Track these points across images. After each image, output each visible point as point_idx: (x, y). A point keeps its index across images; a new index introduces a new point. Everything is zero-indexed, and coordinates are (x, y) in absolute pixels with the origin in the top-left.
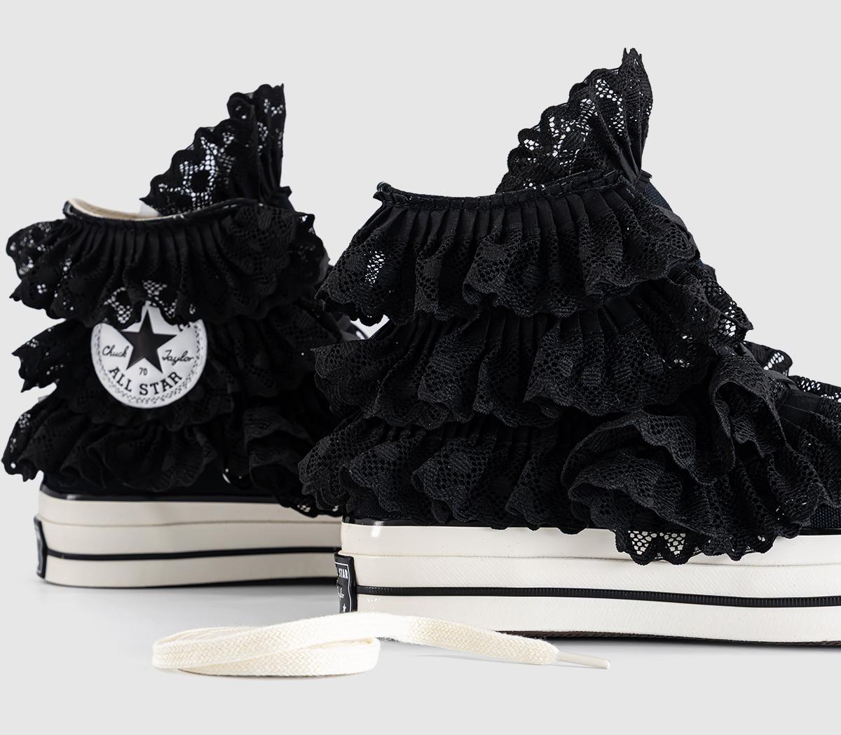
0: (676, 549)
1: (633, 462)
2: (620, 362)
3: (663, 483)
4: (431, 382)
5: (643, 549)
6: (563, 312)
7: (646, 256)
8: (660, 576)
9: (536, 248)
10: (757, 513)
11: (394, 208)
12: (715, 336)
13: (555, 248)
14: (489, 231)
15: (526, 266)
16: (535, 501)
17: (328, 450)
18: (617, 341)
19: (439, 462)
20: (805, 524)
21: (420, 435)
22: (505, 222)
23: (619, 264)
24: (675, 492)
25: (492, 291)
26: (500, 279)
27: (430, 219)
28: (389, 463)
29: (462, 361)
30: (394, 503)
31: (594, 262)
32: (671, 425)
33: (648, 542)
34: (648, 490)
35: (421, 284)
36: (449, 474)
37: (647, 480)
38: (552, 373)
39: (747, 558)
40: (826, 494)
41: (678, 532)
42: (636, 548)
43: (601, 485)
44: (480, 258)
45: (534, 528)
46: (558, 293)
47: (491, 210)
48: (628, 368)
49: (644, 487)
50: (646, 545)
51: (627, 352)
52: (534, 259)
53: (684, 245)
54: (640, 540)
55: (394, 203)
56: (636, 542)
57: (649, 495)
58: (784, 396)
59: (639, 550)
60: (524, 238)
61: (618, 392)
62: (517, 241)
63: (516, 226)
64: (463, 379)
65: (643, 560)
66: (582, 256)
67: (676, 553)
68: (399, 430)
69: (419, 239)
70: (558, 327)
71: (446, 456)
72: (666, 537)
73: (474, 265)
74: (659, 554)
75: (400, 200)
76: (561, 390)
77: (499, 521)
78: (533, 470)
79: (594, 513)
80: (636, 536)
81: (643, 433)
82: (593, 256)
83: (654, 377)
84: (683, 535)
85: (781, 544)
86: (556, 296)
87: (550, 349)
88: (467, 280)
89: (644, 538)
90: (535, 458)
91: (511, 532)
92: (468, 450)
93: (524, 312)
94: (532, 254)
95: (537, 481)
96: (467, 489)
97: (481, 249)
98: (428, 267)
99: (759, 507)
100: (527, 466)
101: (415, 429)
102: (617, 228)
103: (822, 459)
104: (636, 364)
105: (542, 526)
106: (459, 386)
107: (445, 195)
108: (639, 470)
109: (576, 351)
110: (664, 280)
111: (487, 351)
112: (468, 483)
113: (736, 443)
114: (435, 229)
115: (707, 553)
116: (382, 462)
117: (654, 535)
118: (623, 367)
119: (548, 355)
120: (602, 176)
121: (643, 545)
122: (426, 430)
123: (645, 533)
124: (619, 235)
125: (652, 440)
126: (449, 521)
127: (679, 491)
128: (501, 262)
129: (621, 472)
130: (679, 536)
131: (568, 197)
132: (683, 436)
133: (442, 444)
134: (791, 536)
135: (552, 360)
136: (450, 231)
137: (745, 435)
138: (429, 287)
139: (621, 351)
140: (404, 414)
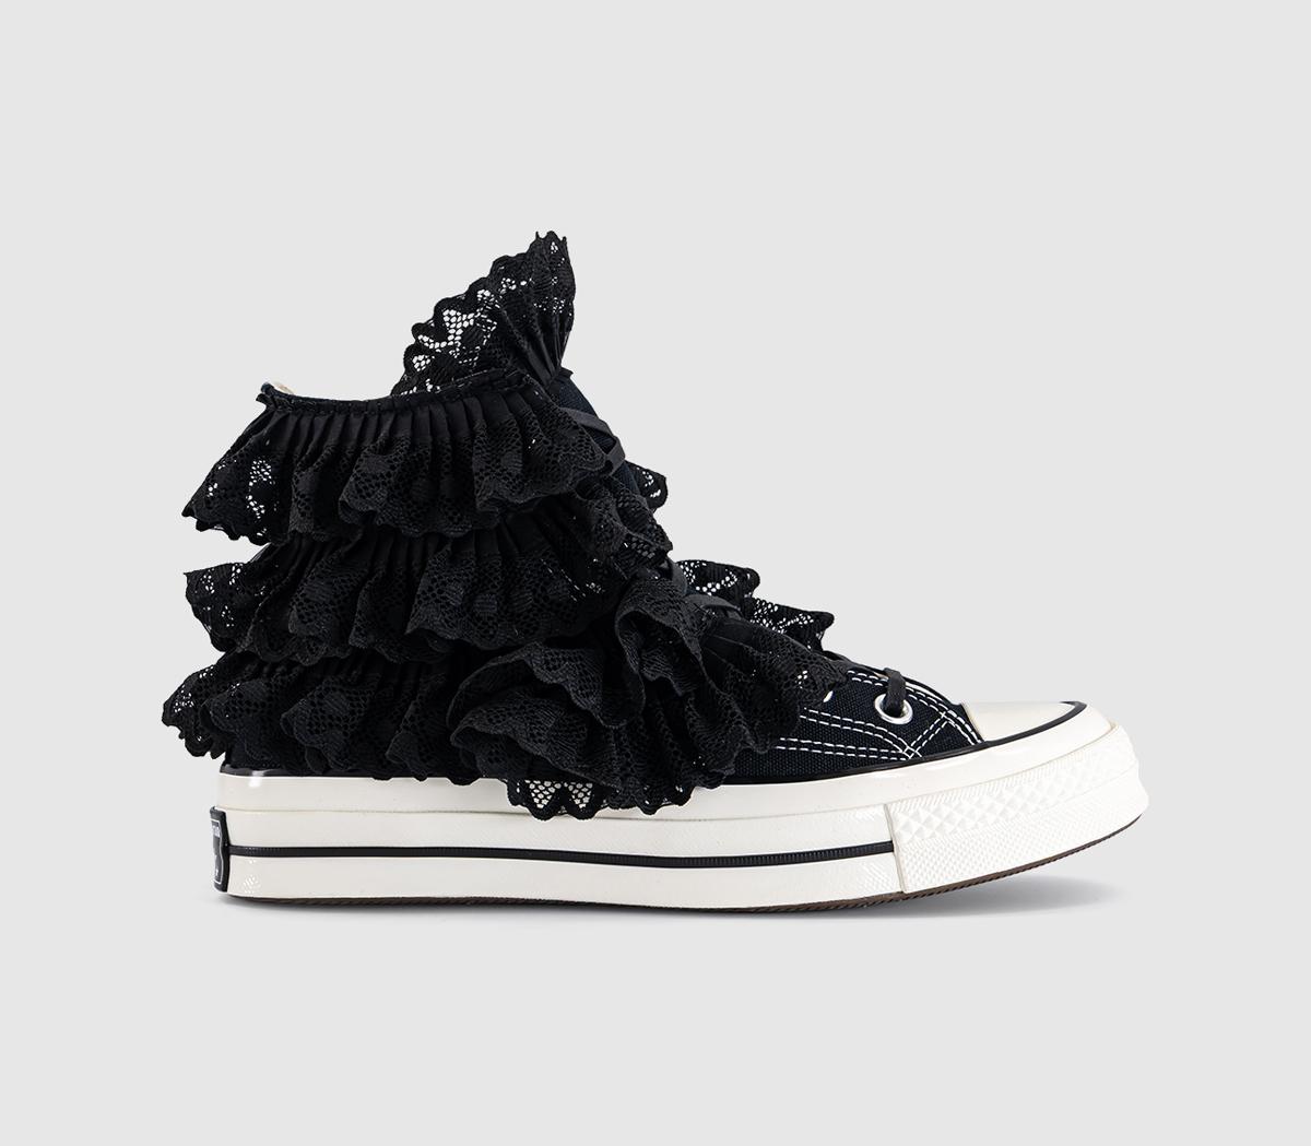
0: (582, 802)
1: (526, 703)
2: (521, 587)
3: (565, 726)
4: (302, 612)
5: (545, 802)
6: (454, 532)
7: (548, 468)
8: (564, 832)
9: (427, 458)
10: (673, 760)
11: (276, 413)
12: (632, 558)
13: (448, 458)
14: (375, 439)
15: (416, 479)
16: (420, 748)
17: (194, 687)
18: (517, 563)
19: (313, 704)
20: (727, 773)
21: (296, 671)
22: (393, 430)
23: (517, 477)
24: (578, 736)
25: (371, 508)
26: (381, 494)
27: (312, 425)
28: (256, 704)
29: (341, 587)
30: (265, 750)
31: (487, 474)
32: (570, 659)
33: (551, 794)
34: (539, 734)
35: (296, 500)
36: (323, 717)
37: (540, 723)
38: (437, 601)
39: (663, 812)
40: (749, 738)
41: (584, 782)
42: (536, 800)
43: (484, 730)
44: (359, 471)
45: (421, 778)
46: (450, 509)
47: (380, 415)
48: (529, 595)
49: (535, 732)
50: (549, 798)
51: (529, 576)
52: (425, 471)
53: (593, 455)
54: (541, 792)
55: (276, 407)
56: (536, 794)
57: (540, 741)
58: (713, 625)
59: (540, 802)
60: (413, 446)
61: (516, 623)
62: (402, 451)
63: (404, 433)
64: (341, 608)
65: (543, 815)
66: (475, 468)
67: (581, 806)
68: (275, 666)
69: (298, 449)
70: (449, 549)
71: (321, 696)
72: (571, 788)
73: (352, 479)
74: (563, 808)
75: (281, 403)
76: (446, 620)
77: (383, 770)
78: (417, 711)
79: (480, 761)
80: (537, 787)
81: (535, 670)
82: (487, 468)
83: (559, 605)
84: (590, 786)
85: (700, 795)
86: (446, 513)
87: (436, 573)
88: (343, 497)
89: (546, 789)
90: (421, 698)
91: (396, 783)
92: (345, 690)
93: (413, 531)
94: (423, 466)
95: (421, 724)
96: (345, 734)
97: (362, 460)
98: (303, 481)
99: (676, 753)
100: (411, 707)
101: (291, 664)
102: (517, 436)
103: (750, 697)
104: (539, 591)
105: (430, 776)
106: (337, 616)
107: (331, 398)
108: (532, 711)
109: (467, 575)
110: (569, 495)
111: (370, 576)
112: (346, 727)
113: (645, 679)
114: (316, 437)
115: (614, 807)
116: (248, 703)
117: (558, 786)
118: (522, 594)
119: (434, 581)
120: (504, 377)
121: (545, 797)
122: (302, 666)
123: (547, 784)
124: (518, 444)
125: (547, 678)
126: (326, 771)
127: (584, 735)
128: (382, 476)
129: (510, 715)
130: (585, 786)
131: (465, 400)
132: (585, 671)
133: (320, 682)
134: (713, 786)
135: (437, 586)
136: (332, 440)
137: (658, 669)
138: (303, 504)
139: (522, 575)
140: (280, 648)
